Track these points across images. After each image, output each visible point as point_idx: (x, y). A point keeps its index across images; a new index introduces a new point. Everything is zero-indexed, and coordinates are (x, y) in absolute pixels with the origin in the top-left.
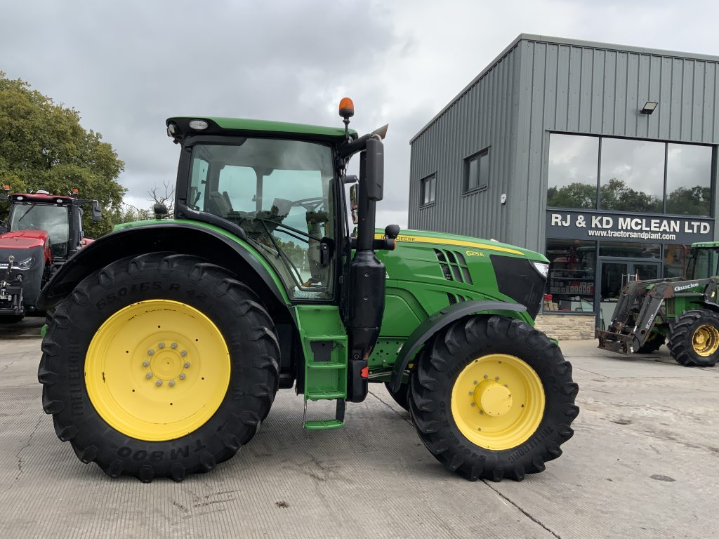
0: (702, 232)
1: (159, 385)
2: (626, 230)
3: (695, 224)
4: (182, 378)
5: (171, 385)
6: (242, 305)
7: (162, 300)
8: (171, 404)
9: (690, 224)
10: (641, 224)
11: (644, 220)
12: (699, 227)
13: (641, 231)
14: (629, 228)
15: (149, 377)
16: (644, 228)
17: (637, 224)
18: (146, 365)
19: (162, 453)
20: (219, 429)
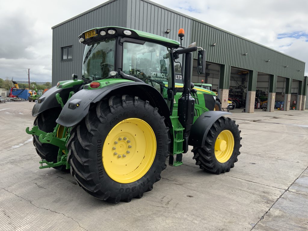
0: (180, 79)
1: (119, 157)
2: (159, 78)
3: (178, 76)
4: (128, 152)
5: (124, 156)
6: (162, 118)
7: (133, 118)
8: (126, 165)
9: (177, 76)
10: (164, 75)
11: (165, 74)
12: (179, 77)
13: (164, 78)
14: (160, 77)
15: (115, 154)
16: (165, 77)
17: (163, 75)
18: (114, 149)
19: (135, 187)
20: (155, 172)
